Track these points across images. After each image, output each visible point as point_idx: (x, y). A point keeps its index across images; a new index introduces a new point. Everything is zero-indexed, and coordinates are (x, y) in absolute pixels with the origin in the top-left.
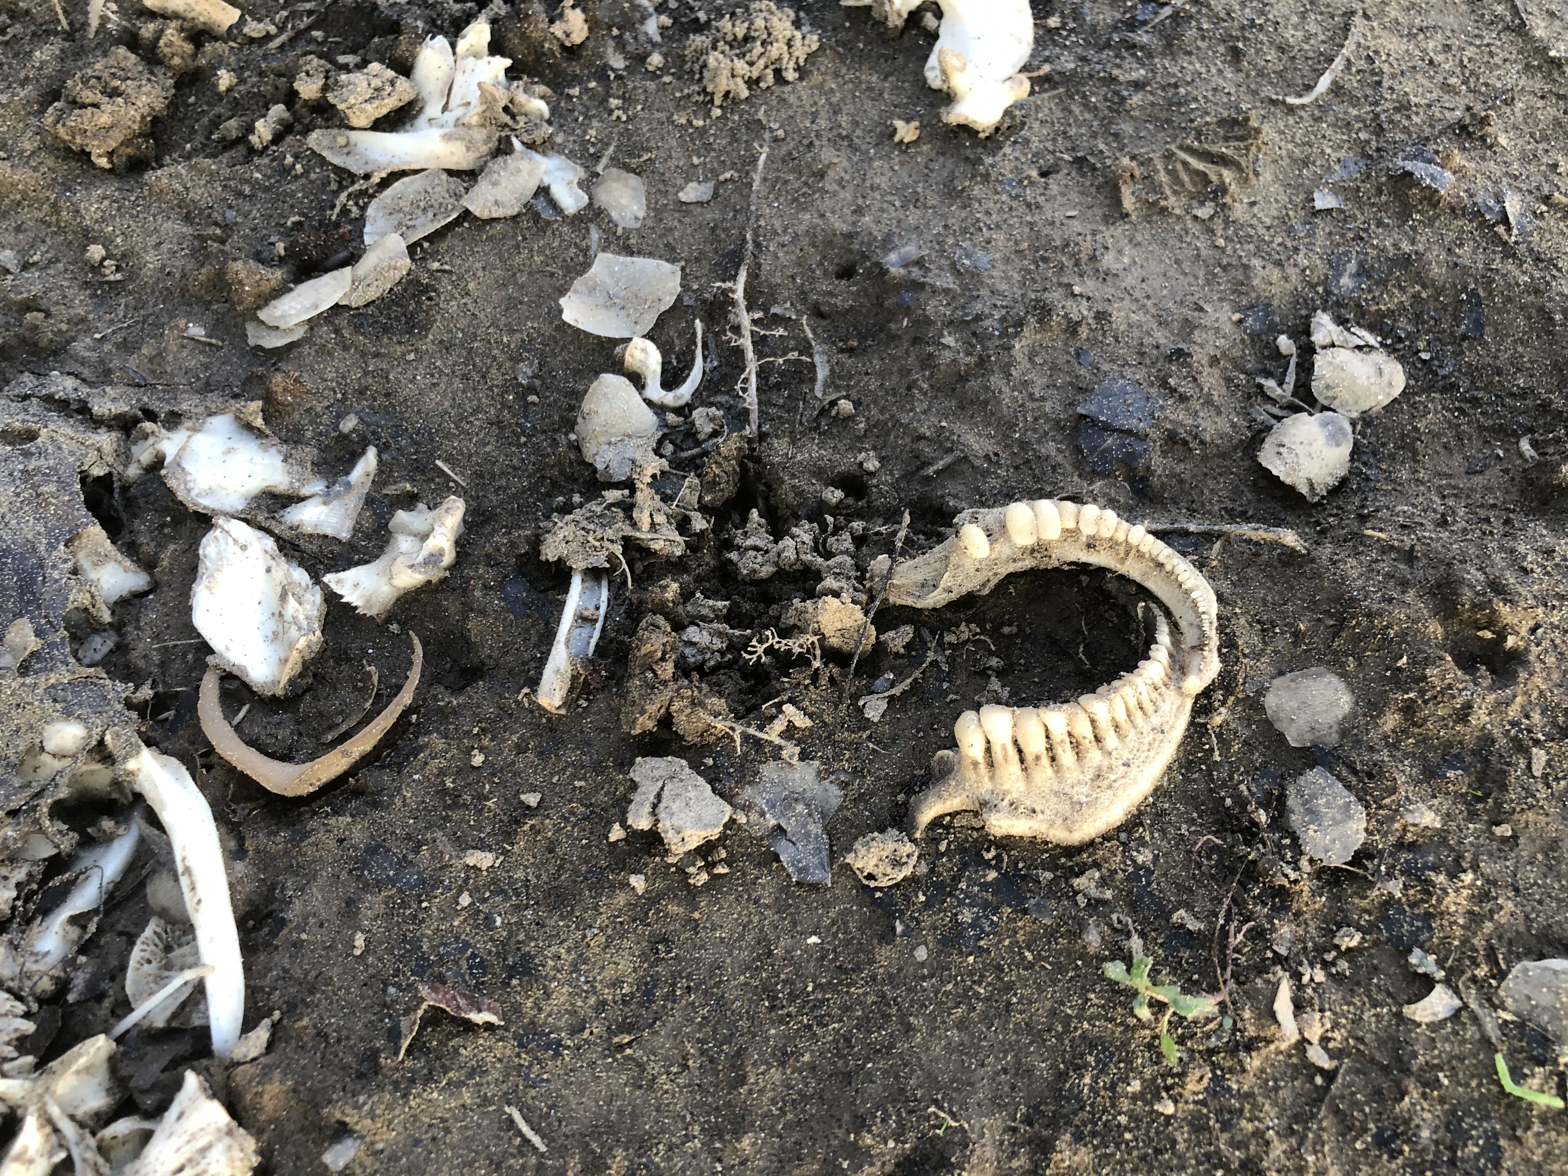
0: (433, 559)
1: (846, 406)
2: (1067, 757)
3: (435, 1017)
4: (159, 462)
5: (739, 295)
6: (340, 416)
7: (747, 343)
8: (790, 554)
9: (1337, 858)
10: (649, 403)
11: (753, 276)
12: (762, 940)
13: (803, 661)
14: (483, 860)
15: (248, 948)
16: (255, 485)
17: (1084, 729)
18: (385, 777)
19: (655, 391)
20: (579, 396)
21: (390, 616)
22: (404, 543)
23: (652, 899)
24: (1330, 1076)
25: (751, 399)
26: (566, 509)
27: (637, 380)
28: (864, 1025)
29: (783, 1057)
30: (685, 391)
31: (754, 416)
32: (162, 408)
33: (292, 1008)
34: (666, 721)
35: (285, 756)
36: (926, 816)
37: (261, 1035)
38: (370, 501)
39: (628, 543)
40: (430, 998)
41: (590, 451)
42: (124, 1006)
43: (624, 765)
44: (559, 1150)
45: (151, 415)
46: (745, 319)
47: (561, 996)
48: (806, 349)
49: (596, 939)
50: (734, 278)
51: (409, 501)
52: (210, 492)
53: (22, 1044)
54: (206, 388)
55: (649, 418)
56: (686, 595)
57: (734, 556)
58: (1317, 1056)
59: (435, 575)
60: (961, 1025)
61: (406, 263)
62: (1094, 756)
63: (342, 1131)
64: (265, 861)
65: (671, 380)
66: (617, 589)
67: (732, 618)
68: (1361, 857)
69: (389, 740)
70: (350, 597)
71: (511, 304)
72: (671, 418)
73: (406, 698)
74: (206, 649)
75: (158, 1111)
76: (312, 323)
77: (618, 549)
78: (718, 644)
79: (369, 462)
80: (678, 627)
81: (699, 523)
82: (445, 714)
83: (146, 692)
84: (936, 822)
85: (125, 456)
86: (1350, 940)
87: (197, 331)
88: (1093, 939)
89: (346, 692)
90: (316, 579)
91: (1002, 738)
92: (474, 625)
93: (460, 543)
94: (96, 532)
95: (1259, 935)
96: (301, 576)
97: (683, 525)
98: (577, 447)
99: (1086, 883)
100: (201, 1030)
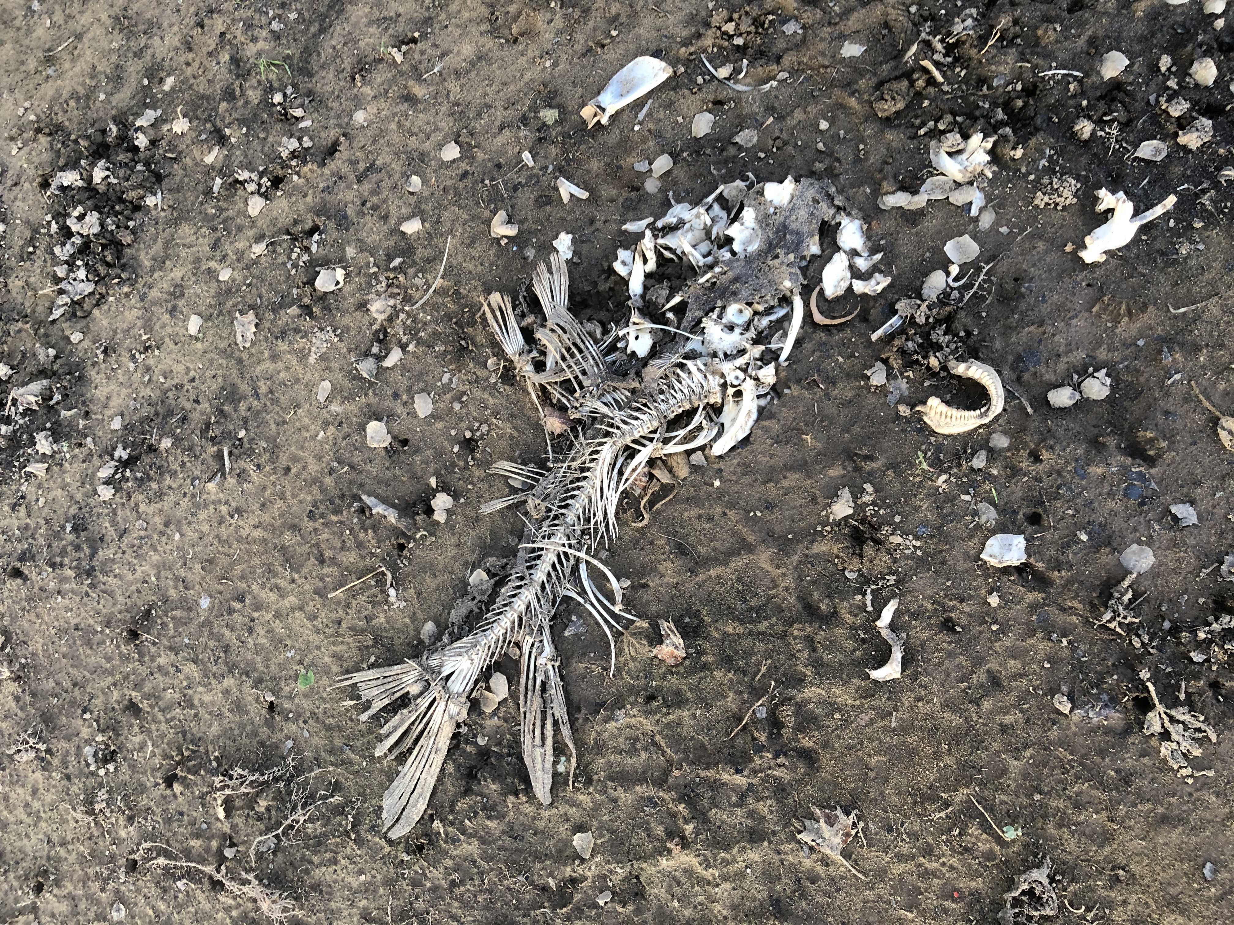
0: (875, 291)
1: (984, 314)
2: (943, 416)
3: (814, 381)
4: (840, 223)
5: (984, 271)
6: (882, 239)
7: (977, 284)
8: (941, 341)
9: (975, 467)
10: (946, 281)
11: (994, 266)
12: (874, 408)
14: (841, 359)
15: (794, 347)
16: (853, 246)
18: (835, 331)
19: (950, 280)
20: (934, 269)
21: (860, 295)
22: (873, 282)
23: (862, 387)
24: (939, 493)
25: (967, 297)
26: (910, 297)
27: (948, 274)
28: (879, 433)
29: (862, 428)
30: (957, 284)
31: (964, 302)
32: (848, 210)
33: (794, 362)
34: (888, 358)
35: (821, 313)
36: (917, 409)
37: (787, 363)
38: (874, 265)
39: (912, 315)
40: (816, 377)
41: (925, 286)
42: (769, 343)
43: (876, 360)
44: (819, 414)
45: (845, 210)
46: (981, 277)
47: (836, 391)
48: (989, 294)
49: (848, 387)
50: (987, 263)
51: (881, 272)
52: (844, 242)
54: (860, 209)
55: (944, 285)
56: (915, 334)
57: (932, 332)
58: (941, 490)
59: (873, 294)
60: (893, 444)
61: (924, 204)
62: (948, 419)
63: (789, 388)
64: (806, 332)
65: (956, 280)
66: (904, 322)
67: (920, 345)
68: (980, 470)
69: (841, 324)
70: (855, 287)
71: (939, 232)
72: (948, 290)
73: (849, 318)
74: (821, 280)
75: (766, 364)
76: (893, 208)
77: (909, 315)
78: (912, 349)
79: (879, 256)
80: (907, 339)
81: (931, 320)
82: (854, 326)
83: (805, 282)
84: (918, 411)
85: (834, 218)
86: (965, 480)
87: (868, 191)
88: (923, 447)
89: (841, 307)
90: (852, 278)
92: (872, 311)
93: (884, 290)
94: (817, 238)
95: (950, 468)
96: (849, 275)
97: (927, 318)
98: (923, 282)
99: (932, 439)
100: (779, 356)
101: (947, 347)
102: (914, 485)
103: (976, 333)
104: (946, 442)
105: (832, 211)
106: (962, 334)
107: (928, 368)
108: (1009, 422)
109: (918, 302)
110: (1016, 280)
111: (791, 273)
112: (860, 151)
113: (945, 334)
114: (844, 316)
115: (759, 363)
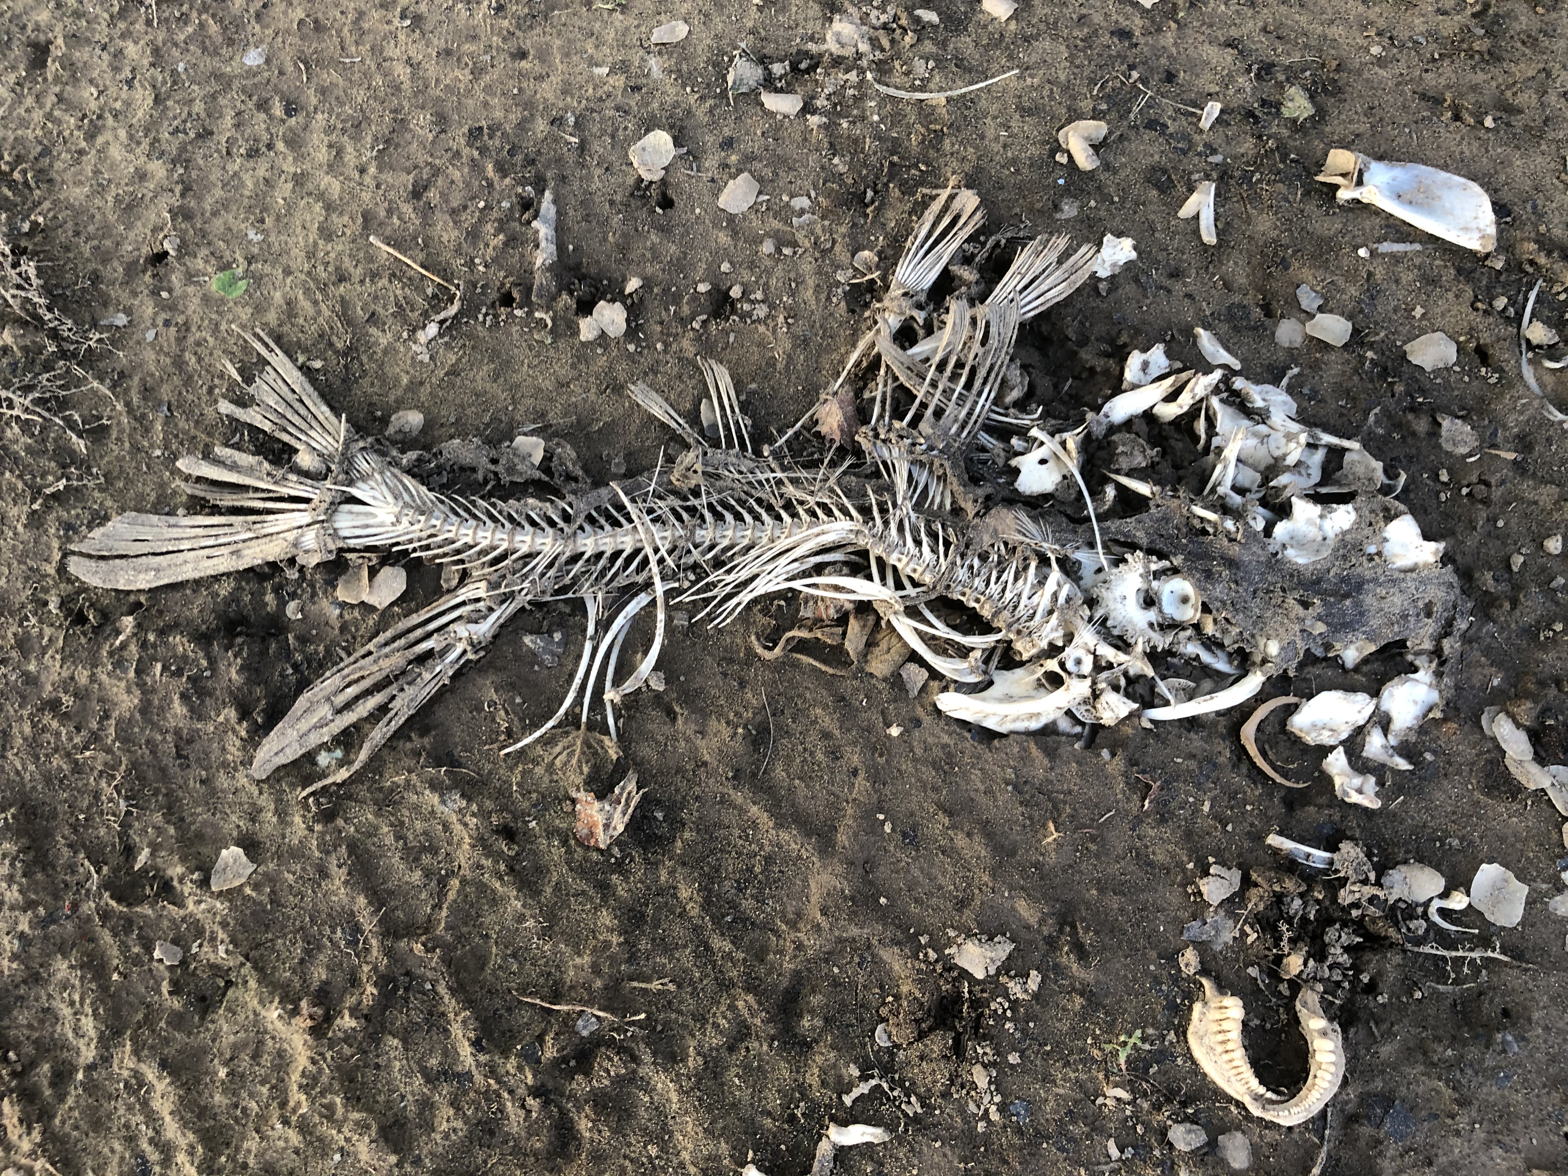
0: (1346, 794)
1: (1418, 995)
2: (1220, 1037)
3: (1149, 787)
4: (1416, 670)
5: (1490, 954)
6: (1434, 752)
7: (1460, 953)
8: (1332, 951)
9: (1171, 1135)
10: (1431, 899)
11: (1506, 964)
12: (1164, 910)
13: (1277, 945)
14: (1206, 807)
15: (1180, 720)
16: (1394, 714)
17: (1230, 1046)
18: (1244, 771)
19: (1437, 904)
20: (1437, 868)
21: (1323, 772)
22: (1357, 781)
23: (1184, 870)
24: (1093, 1102)
25: (1427, 949)
26: (1369, 855)
27: (1445, 895)
28: (1129, 941)
29: (1122, 910)
30: (1437, 919)
31: (1416, 949)
32: (1446, 669)
33: (1157, 736)
34: (1256, 885)
35: (1259, 729)
36: (1204, 981)
37: (1149, 726)
38: (1383, 766)
39: (1346, 879)
40: (1155, 786)
41: (1403, 868)
42: (1163, 678)
43: (1240, 866)
44: (1100, 827)
45: (1442, 663)
46: (1476, 955)
47: (1152, 833)
48: (1456, 982)
49: (1171, 847)
50: (1503, 952)
51: (1381, 783)
52: (1392, 695)
53: (1154, 648)
54: (1457, 687)
55: (1422, 899)
56: (1318, 901)
57: (1337, 926)
58: (1100, 1101)
59: (1339, 793)
60: (1125, 976)
61: (1532, 787)
62: (1220, 1049)
63: (1113, 755)
64: (1214, 724)
65: (1444, 913)
66: (1325, 872)
67: (1304, 919)
68: (1171, 1145)
69: (1260, 772)
70: (1331, 757)
71: (1502, 839)
72: (1420, 910)
73: (1279, 779)
74: (1310, 697)
75: (1128, 695)
76: (1494, 739)
77: (1342, 874)
78: (1292, 912)
79: (1403, 764)
80: (1302, 895)
81: (1355, 913)
82: (1271, 796)
83: (1291, 674)
84: (1202, 985)
85: (1418, 654)
86: (1140, 1129)
87: (1496, 682)
88: (1150, 1031)
89: (1287, 753)
90: (1342, 743)
91: (1229, 1013)
92: (1312, 809)
93: (1356, 806)
94: (1373, 648)
95: (1145, 1095)
96: (1344, 736)
97: (1356, 905)
98: (1405, 862)
99: (1172, 1036)
100: (1153, 706)
101: (1330, 968)
102: (1082, 1050)
103: (1380, 999)
104: (1179, 1061)
105: (1428, 645)
106: (1365, 978)
107: (1278, 960)
108: (1274, 1146)
109: (1372, 876)
110: (1506, 1013)
111: (1292, 643)
112: (1549, 627)
113: (1347, 949)
114: (1275, 768)
115: (1123, 682)
